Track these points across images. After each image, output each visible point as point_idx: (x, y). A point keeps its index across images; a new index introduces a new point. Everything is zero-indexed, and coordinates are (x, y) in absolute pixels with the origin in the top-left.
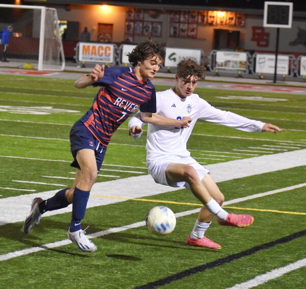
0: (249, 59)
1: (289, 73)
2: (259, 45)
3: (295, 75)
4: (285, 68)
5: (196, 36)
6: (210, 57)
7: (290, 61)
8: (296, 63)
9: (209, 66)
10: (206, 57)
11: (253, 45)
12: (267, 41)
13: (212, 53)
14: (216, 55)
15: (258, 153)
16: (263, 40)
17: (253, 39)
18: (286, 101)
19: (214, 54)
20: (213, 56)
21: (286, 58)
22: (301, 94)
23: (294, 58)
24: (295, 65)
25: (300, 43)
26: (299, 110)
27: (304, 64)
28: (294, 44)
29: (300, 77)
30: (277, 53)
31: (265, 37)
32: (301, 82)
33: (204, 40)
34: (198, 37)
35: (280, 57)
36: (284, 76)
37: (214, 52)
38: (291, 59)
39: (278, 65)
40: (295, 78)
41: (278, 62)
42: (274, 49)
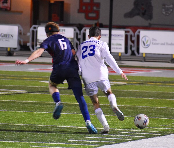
0: (77, 35)
1: (126, 51)
2: (87, 18)
3: (133, 53)
4: (121, 45)
5: (10, 8)
6: (29, 34)
7: (126, 36)
8: (134, 39)
9: (29, 44)
10: (25, 34)
11: (81, 18)
12: (98, 13)
13: (32, 29)
14: (37, 31)
15: (98, 144)
16: (92, 11)
17: (80, 11)
18: (125, 85)
19: (35, 30)
20: (33, 32)
21: (122, 32)
22: (141, 76)
23: (131, 33)
24: (133, 42)
25: (138, 14)
26: (141, 95)
27: (143, 39)
28: (129, 15)
29: (140, 55)
30: (110, 27)
31: (95, 8)
32: (141, 61)
33: (21, 12)
34: (12, 9)
35: (114, 32)
36: (120, 55)
37: (35, 28)
38: (128, 34)
39: (113, 42)
40: (133, 57)
41: (113, 37)
42: (107, 23)
